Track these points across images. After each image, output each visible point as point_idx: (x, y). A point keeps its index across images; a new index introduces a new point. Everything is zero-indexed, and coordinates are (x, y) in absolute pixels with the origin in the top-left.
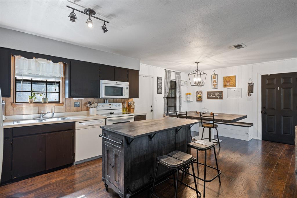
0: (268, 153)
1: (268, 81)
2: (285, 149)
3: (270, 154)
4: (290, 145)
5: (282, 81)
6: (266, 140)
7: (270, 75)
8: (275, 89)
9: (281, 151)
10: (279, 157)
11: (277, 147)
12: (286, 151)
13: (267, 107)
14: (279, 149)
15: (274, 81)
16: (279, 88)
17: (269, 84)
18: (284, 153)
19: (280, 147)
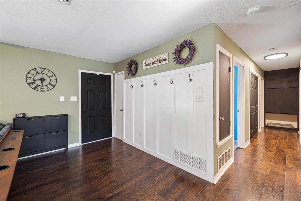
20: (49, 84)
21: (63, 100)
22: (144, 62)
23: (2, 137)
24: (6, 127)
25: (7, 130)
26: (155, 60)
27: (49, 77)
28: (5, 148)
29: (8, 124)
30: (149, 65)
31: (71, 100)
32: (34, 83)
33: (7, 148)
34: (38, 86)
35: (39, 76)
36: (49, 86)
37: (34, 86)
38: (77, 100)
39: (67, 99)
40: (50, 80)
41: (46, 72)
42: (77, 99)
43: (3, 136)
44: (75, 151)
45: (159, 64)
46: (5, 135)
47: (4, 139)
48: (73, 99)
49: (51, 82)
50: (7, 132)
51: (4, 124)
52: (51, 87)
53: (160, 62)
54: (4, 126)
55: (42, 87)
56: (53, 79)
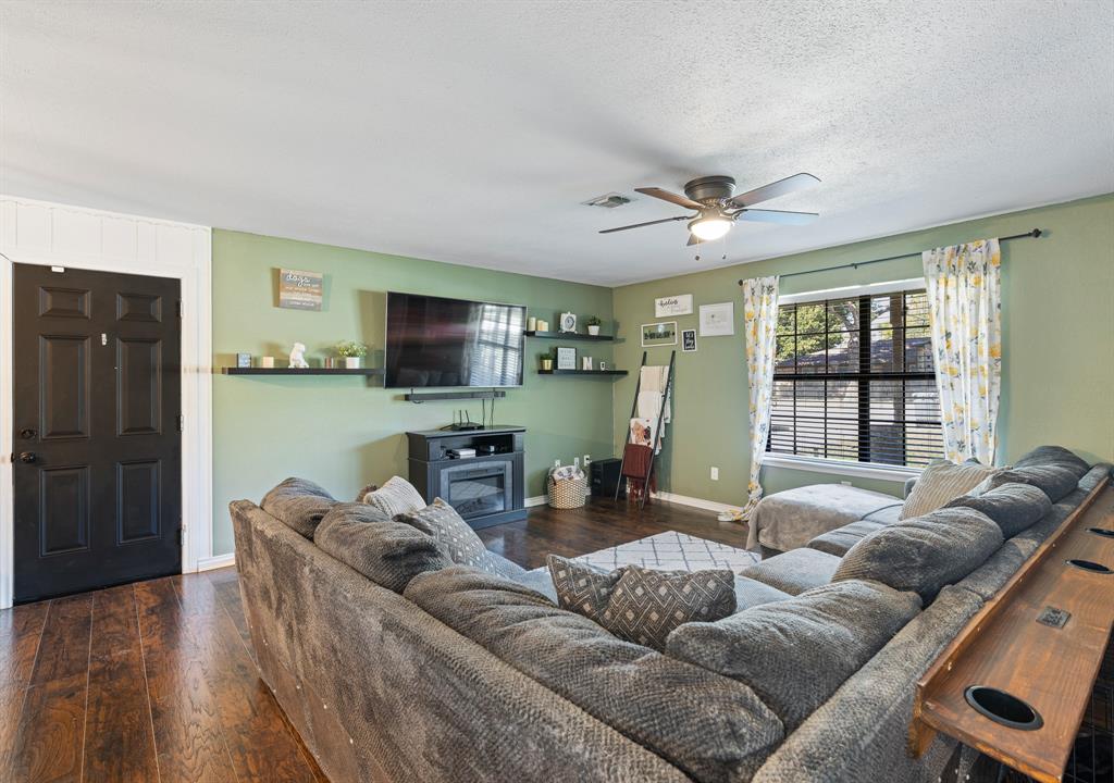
0: (82, 671)
1: (49, 297)
2: (144, 608)
3: (94, 676)
4: (153, 581)
5: (121, 308)
6: (41, 599)
7: (62, 270)
8: (88, 343)
9: (133, 630)
10: (140, 667)
11: (110, 616)
12: (154, 618)
13: (43, 430)
14: (119, 622)
15: (83, 302)
16: (104, 336)
17: (54, 313)
18: (149, 631)
19: (121, 610)
23: (1087, 495)
24: (1094, 471)
25: (1099, 481)
28: (1097, 527)
29: (1100, 465)
33: (1104, 528)
43: (1088, 493)
46: (1094, 493)
47: (1091, 504)
50: (1099, 487)
51: (1090, 462)
54: (1089, 468)
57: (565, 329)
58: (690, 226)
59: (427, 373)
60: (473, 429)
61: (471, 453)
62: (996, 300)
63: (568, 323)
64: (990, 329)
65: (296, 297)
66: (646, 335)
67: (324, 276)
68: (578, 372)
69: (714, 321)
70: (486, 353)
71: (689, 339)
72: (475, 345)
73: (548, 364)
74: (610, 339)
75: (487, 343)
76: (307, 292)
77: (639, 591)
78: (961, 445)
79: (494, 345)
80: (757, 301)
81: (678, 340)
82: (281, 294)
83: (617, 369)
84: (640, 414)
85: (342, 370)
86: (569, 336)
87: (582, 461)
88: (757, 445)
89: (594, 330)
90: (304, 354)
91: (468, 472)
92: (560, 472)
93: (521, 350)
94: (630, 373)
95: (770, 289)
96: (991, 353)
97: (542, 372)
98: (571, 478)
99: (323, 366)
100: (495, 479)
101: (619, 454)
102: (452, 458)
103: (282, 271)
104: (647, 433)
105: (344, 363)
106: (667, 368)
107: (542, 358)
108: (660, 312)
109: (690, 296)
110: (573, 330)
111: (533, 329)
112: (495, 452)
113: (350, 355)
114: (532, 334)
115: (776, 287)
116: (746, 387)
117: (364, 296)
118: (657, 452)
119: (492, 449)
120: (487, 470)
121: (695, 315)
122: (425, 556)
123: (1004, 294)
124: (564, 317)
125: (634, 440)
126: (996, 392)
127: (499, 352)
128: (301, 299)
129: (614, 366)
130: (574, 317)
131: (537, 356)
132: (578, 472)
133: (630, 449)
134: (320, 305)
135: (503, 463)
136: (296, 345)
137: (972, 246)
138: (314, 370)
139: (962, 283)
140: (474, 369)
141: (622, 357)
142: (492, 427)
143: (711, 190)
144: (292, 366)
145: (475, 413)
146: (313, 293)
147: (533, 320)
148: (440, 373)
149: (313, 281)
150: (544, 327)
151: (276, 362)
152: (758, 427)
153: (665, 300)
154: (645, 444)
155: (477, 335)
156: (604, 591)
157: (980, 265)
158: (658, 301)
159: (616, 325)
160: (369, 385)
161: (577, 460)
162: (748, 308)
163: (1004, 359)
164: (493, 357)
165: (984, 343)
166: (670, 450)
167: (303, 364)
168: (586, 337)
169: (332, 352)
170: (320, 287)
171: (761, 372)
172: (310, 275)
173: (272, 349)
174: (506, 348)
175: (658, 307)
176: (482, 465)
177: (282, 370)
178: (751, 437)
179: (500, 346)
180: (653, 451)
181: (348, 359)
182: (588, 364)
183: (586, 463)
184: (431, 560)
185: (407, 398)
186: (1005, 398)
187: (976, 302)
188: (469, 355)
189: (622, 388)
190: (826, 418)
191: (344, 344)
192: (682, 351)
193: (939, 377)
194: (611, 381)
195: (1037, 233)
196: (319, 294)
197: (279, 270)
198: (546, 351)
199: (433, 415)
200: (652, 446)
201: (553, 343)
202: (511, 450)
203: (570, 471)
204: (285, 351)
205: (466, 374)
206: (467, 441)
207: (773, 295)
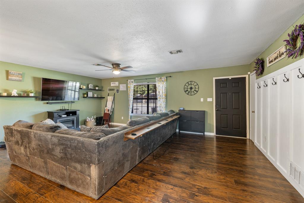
20: (195, 90)
21: (202, 101)
22: (267, 59)
26: (276, 55)
27: (195, 86)
30: (272, 61)
31: (208, 101)
32: (187, 90)
34: (189, 92)
35: (190, 86)
36: (195, 91)
37: (187, 92)
38: (212, 101)
39: (205, 100)
40: (195, 88)
41: (193, 83)
42: (212, 99)
44: (211, 138)
45: (279, 59)
48: (210, 100)
49: (196, 89)
52: (195, 92)
53: (280, 56)
55: (191, 93)
56: (197, 87)
57: (90, 88)
58: (113, 71)
59: (52, 97)
60: (66, 110)
61: (66, 116)
62: (165, 87)
63: (91, 86)
64: (165, 91)
65: (14, 78)
66: (109, 90)
67: (23, 73)
68: (93, 97)
69: (122, 88)
70: (69, 92)
71: (118, 91)
72: (66, 90)
73: (85, 96)
74: (101, 90)
75: (70, 90)
76: (17, 77)
77: (95, 129)
78: (161, 110)
79: (72, 90)
80: (130, 84)
81: (115, 91)
82: (9, 77)
83: (103, 97)
84: (107, 106)
85: (28, 96)
86: (91, 89)
87: (94, 117)
88: (130, 112)
89: (97, 88)
90: (16, 92)
91: (64, 120)
92: (88, 119)
93: (79, 92)
94: (105, 98)
95: (132, 82)
96: (165, 95)
97: (84, 97)
98: (91, 121)
99: (22, 95)
100: (72, 121)
101: (103, 115)
102: (60, 117)
103: (9, 71)
104: (109, 110)
105: (29, 94)
106: (113, 97)
107: (84, 94)
108: (112, 85)
109: (118, 82)
110: (92, 88)
111: (82, 88)
112: (72, 115)
113: (31, 93)
114: (82, 89)
115: (133, 82)
116: (128, 101)
117: (35, 79)
118: (111, 114)
119: (71, 115)
120: (69, 120)
121: (119, 86)
122: (58, 128)
123: (167, 86)
124: (90, 85)
125: (106, 112)
126: (165, 102)
127: (73, 92)
128: (16, 78)
129: (102, 96)
130: (92, 85)
131: (83, 94)
132: (93, 119)
133: (105, 114)
134: (21, 80)
135: (74, 118)
136: (14, 90)
137: (162, 78)
138: (20, 96)
139: (161, 83)
140: (66, 96)
141: (104, 94)
142: (71, 110)
143: (116, 66)
144: (13, 95)
145: (66, 107)
146: (19, 77)
147: (82, 86)
148: (56, 97)
149: (19, 74)
150: (85, 87)
151: (7, 94)
152: (130, 108)
153: (113, 83)
154: (108, 113)
155: (67, 88)
156: (89, 130)
157: (163, 81)
158: (111, 83)
159: (102, 87)
160: (36, 100)
161: (93, 117)
162: (129, 85)
163: (166, 96)
164: (71, 93)
165: (164, 93)
166: (114, 114)
167: (16, 95)
168: (95, 90)
169: (25, 92)
170: (21, 76)
171: (131, 98)
172: (18, 72)
173: (6, 91)
174: (75, 91)
175: (111, 84)
176: (68, 118)
177: (9, 96)
178: (129, 110)
179: (73, 91)
180: (110, 114)
181: (30, 94)
182: (95, 96)
183: (95, 117)
184: (59, 129)
185: (47, 103)
186: (166, 102)
187: (163, 87)
188: (64, 93)
189: (103, 101)
190: (142, 106)
191: (29, 90)
192: (116, 93)
193: (158, 99)
194: (101, 99)
195: (170, 77)
196: (21, 77)
197: (8, 71)
198: (85, 93)
199: (55, 107)
200: (110, 113)
201: (87, 91)
202: (76, 115)
203: (91, 119)
204: (11, 91)
205: (63, 97)
206: (64, 113)
207: (133, 83)
